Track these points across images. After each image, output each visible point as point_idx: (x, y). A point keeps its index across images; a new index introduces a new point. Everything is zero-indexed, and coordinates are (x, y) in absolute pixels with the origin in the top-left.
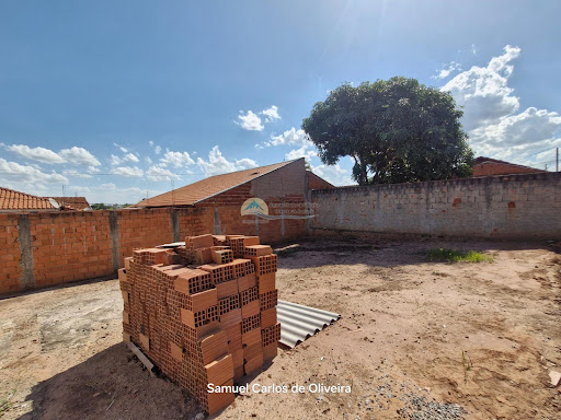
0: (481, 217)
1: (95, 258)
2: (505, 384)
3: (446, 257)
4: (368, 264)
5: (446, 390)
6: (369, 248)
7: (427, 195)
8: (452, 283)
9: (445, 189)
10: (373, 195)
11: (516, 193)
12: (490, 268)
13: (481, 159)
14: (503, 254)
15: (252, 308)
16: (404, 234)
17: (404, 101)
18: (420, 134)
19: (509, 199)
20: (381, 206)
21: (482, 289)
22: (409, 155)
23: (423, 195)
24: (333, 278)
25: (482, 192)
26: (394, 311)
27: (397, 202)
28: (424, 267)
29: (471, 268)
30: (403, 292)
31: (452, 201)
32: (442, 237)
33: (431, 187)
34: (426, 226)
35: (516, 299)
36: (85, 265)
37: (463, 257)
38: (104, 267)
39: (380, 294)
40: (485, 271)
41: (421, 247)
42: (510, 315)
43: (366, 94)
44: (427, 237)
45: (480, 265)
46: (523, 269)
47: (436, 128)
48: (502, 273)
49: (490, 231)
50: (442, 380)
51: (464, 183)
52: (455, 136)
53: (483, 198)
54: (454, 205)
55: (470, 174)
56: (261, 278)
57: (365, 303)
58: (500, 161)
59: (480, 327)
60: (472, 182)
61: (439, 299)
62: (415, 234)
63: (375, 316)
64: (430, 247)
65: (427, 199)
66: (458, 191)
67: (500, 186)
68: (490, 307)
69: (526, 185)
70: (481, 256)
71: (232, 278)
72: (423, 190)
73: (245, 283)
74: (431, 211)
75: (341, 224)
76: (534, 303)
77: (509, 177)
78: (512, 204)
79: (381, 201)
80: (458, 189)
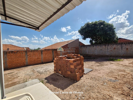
0: (120, 52)
1: (38, 60)
2: (125, 78)
3: (112, 60)
4: (95, 61)
5: (115, 79)
6: (95, 58)
7: (108, 47)
8: (114, 65)
9: (112, 45)
10: (95, 47)
11: (128, 46)
12: (122, 62)
13: (120, 38)
14: (125, 60)
15: (80, 66)
16: (102, 56)
17: (102, 26)
18: (106, 33)
19: (127, 48)
20: (97, 49)
21: (121, 65)
22: (103, 38)
23: (107, 47)
24: (89, 64)
25: (120, 46)
26: (103, 69)
27: (100, 48)
28: (108, 62)
29: (118, 62)
30: (104, 66)
31: (113, 48)
32: (111, 56)
33: (108, 45)
34: (107, 54)
35: (128, 67)
36: (37, 61)
37: (116, 60)
38: (40, 62)
39: (99, 67)
40: (121, 63)
41: (106, 58)
42: (126, 70)
43: (93, 24)
44: (107, 56)
45: (120, 62)
46: (129, 62)
47: (109, 32)
48: (125, 63)
49: (122, 55)
50: (114, 77)
51: (116, 44)
52: (114, 33)
53: (120, 48)
54: (114, 49)
55: (117, 42)
56: (82, 61)
57: (97, 68)
58: (124, 39)
59: (121, 71)
60: (118, 44)
61: (112, 67)
62: (105, 56)
63: (100, 70)
64: (108, 58)
65: (108, 48)
66: (115, 46)
67: (124, 45)
68: (122, 68)
69: (130, 45)
70: (120, 60)
71: (78, 61)
72: (107, 46)
73: (79, 62)
74: (108, 50)
75: (87, 53)
76: (131, 68)
77: (127, 43)
78: (127, 49)
79: (97, 48)
80: (115, 45)
